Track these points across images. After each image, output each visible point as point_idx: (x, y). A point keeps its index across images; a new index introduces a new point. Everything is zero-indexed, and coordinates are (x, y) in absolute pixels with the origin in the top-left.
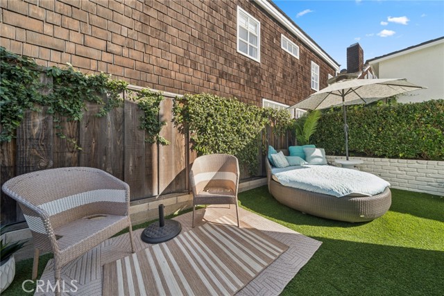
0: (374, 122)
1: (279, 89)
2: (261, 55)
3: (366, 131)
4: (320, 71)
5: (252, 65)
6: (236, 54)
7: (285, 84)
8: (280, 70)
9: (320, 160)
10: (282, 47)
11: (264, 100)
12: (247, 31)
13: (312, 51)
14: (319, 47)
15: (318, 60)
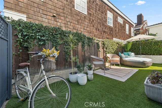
0: (148, 45)
1: (117, 34)
2: (113, 24)
3: (146, 48)
4: (129, 27)
5: (111, 28)
6: (107, 25)
7: (119, 32)
8: (118, 28)
9: (133, 56)
10: (118, 21)
11: (114, 38)
12: (109, 18)
13: (126, 20)
14: (129, 19)
15: (128, 23)
